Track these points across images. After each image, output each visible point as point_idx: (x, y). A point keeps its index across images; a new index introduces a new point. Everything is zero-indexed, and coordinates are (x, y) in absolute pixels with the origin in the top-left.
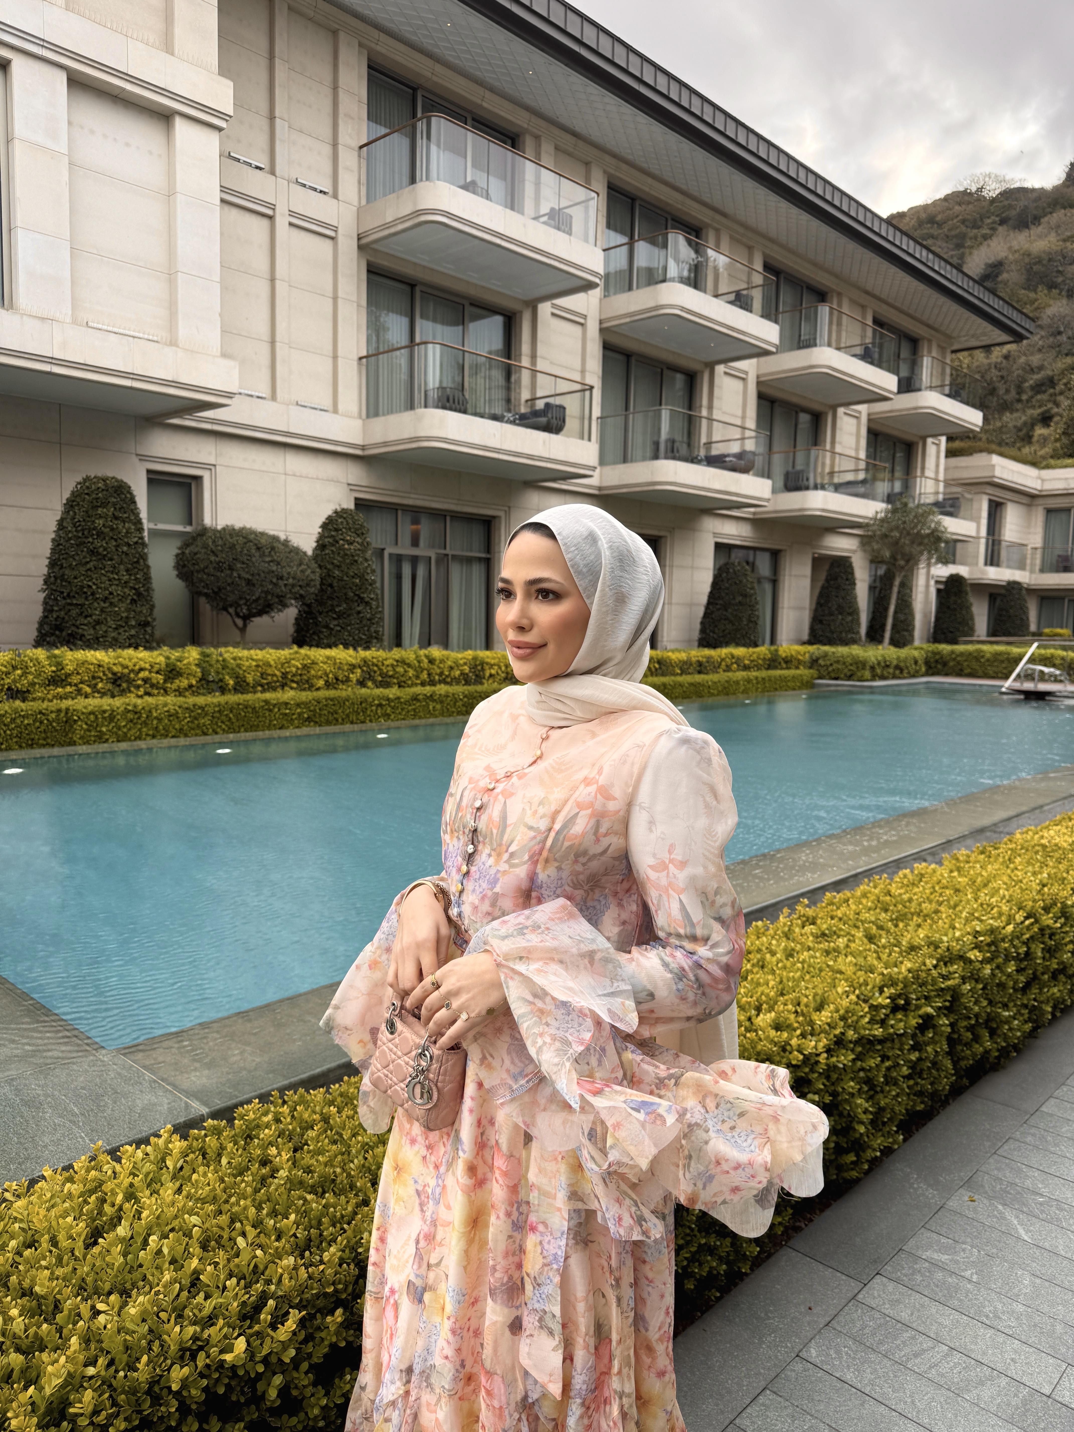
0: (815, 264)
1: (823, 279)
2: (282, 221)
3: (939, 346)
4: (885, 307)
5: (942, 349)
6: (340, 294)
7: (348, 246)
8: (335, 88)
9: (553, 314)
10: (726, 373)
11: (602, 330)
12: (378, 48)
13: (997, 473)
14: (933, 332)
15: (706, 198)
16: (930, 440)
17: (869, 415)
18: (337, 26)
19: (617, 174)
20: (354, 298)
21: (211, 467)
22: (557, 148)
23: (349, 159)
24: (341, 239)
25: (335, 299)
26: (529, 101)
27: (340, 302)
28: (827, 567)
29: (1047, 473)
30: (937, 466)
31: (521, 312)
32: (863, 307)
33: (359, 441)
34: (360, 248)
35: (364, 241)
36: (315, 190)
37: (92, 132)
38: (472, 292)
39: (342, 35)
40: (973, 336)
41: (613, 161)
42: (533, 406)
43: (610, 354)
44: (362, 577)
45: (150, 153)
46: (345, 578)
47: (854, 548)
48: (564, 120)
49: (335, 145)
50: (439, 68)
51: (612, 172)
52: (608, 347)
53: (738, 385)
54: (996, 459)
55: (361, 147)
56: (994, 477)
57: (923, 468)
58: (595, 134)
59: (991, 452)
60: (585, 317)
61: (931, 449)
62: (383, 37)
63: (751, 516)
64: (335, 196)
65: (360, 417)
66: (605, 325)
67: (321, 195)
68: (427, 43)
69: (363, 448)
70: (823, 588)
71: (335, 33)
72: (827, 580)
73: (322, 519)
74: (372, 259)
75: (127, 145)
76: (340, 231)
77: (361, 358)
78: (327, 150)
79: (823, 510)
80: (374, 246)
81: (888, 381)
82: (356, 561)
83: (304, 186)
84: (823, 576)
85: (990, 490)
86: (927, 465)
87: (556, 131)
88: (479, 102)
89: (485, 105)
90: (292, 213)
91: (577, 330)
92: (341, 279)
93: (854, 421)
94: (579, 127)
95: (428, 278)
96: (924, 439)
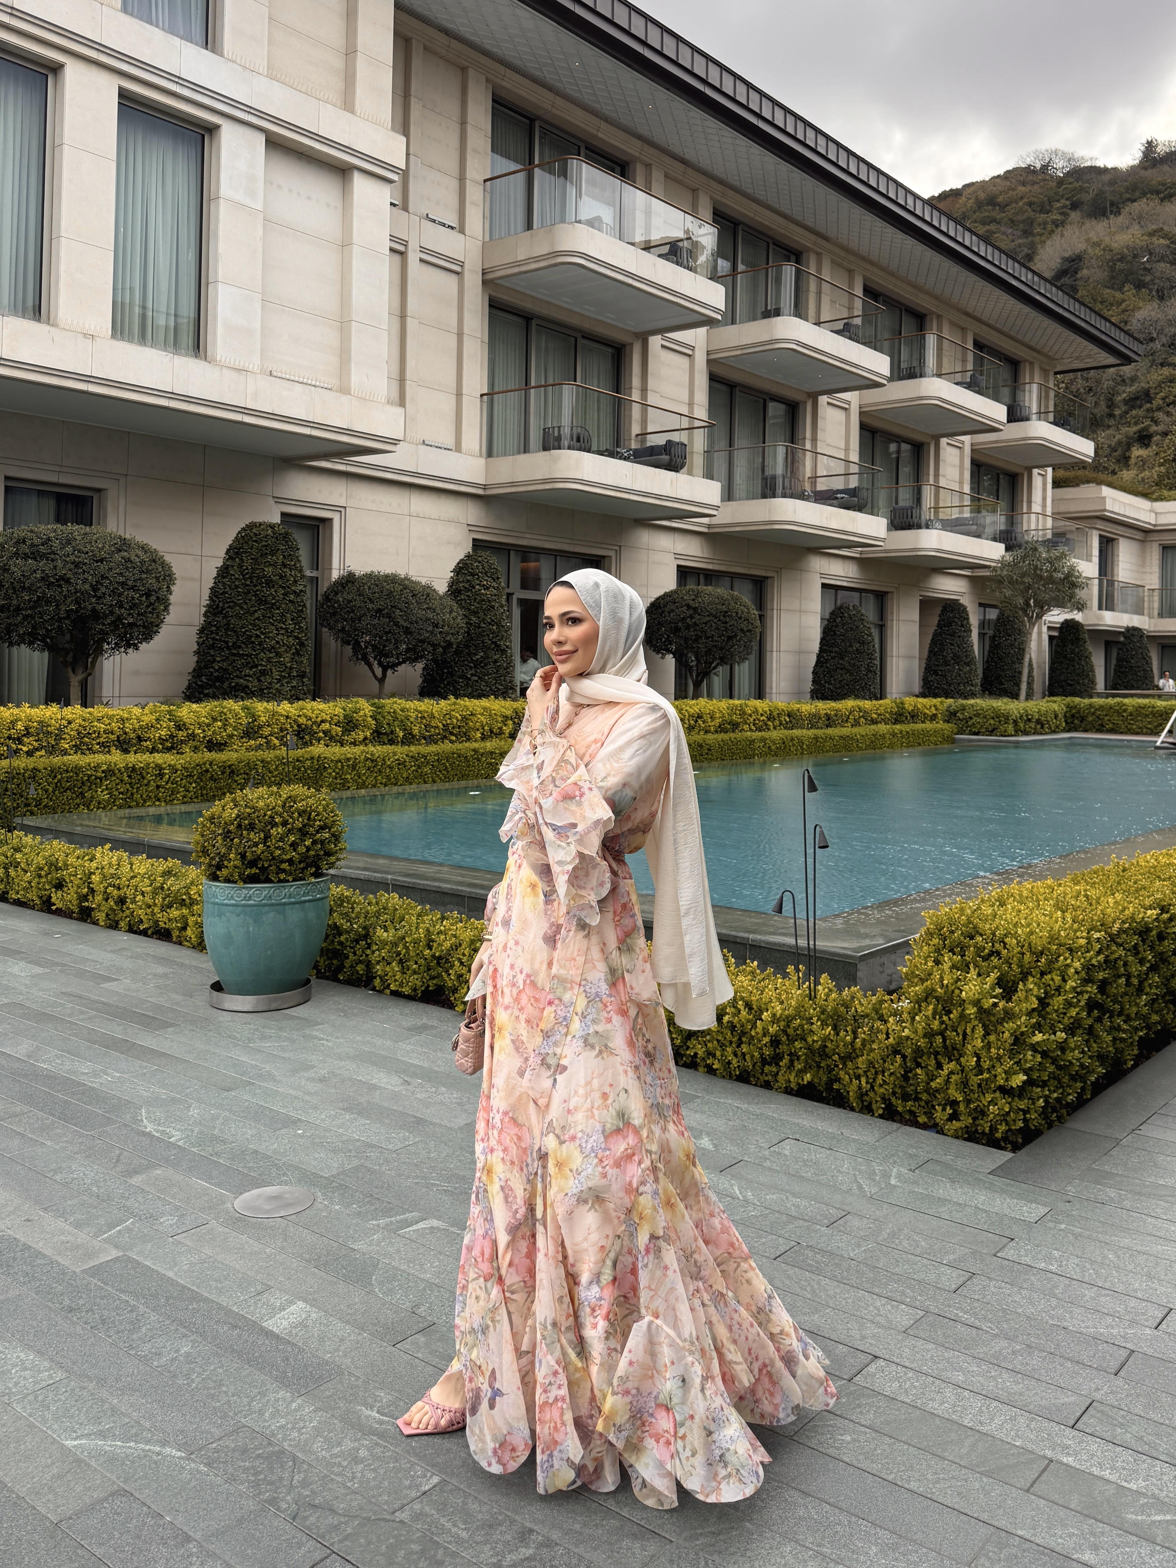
0: (915, 286)
1: (922, 302)
2: (413, 257)
3: (1041, 368)
4: (985, 328)
5: (1045, 372)
6: (466, 330)
7: (473, 281)
8: (463, 123)
9: (663, 346)
10: (829, 403)
11: (709, 361)
12: (504, 84)
13: (1109, 507)
14: (1035, 354)
15: (809, 222)
16: (1035, 471)
17: (972, 445)
18: (467, 64)
19: (723, 200)
20: (479, 335)
21: (341, 509)
22: (666, 176)
23: (475, 193)
24: (467, 275)
25: (460, 335)
26: (643, 130)
27: (466, 338)
28: (938, 611)
29: (1160, 506)
30: (1044, 499)
31: (632, 344)
32: (963, 330)
33: (482, 481)
34: (485, 282)
35: (489, 276)
36: (444, 225)
37: (280, 187)
38: (586, 325)
39: (471, 73)
40: (1077, 358)
41: (720, 188)
42: (643, 441)
43: (716, 385)
44: (499, 624)
45: (328, 205)
46: (483, 625)
47: (963, 590)
48: (676, 149)
49: (462, 179)
50: (559, 101)
51: (719, 198)
52: (714, 378)
53: (840, 415)
54: (1106, 491)
55: (485, 181)
56: (1105, 510)
57: (1030, 502)
58: (705, 163)
59: (1100, 483)
60: (693, 348)
61: (1037, 481)
62: (509, 73)
63: (858, 556)
64: (462, 231)
65: (481, 456)
66: (712, 357)
67: (449, 230)
68: (549, 76)
69: (485, 487)
70: (935, 635)
71: (464, 70)
72: (939, 625)
73: (452, 565)
74: (494, 294)
75: (309, 198)
76: (467, 266)
77: (482, 395)
78: (454, 184)
79: (938, 550)
80: (498, 281)
81: (997, 411)
82: (493, 607)
83: (434, 221)
84: (935, 620)
85: (1100, 525)
86: (1034, 499)
87: (668, 160)
88: (595, 132)
89: (600, 135)
90: (423, 250)
91: (685, 361)
92: (467, 315)
93: (956, 452)
94: (690, 155)
95: (544, 311)
96: (1029, 470)
